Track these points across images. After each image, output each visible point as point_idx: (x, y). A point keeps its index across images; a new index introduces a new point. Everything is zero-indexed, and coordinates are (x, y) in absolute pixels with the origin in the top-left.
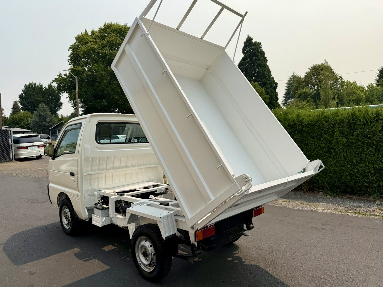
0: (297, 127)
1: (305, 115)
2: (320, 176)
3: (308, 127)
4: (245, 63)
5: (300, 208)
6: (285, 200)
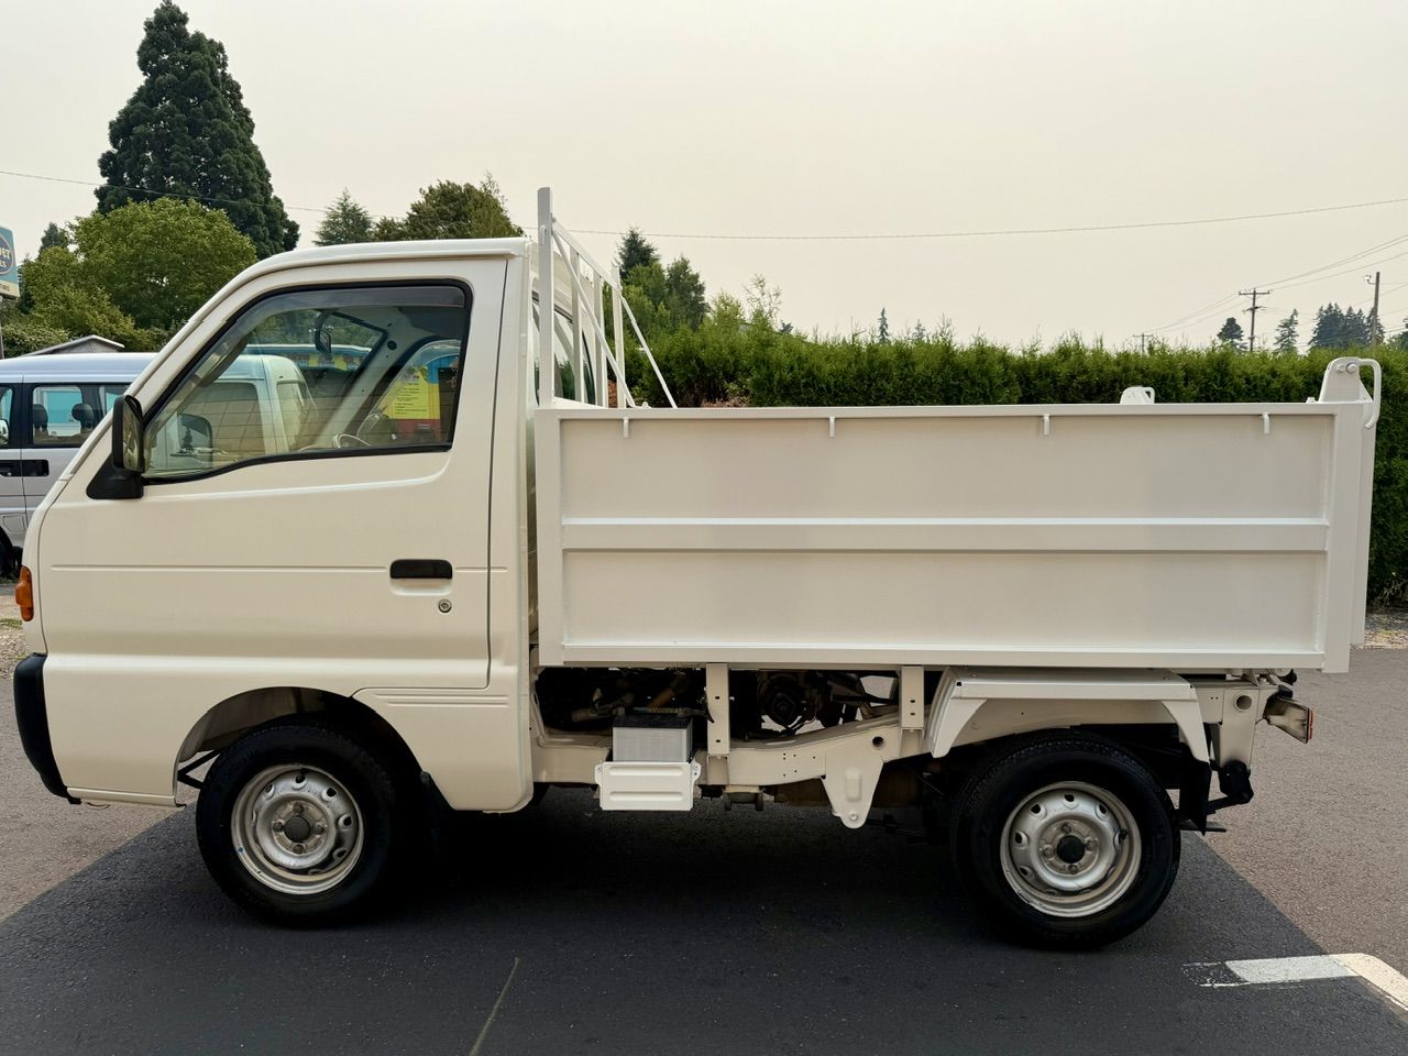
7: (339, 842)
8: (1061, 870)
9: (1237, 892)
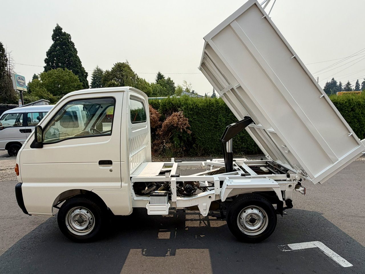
7: (90, 223)
8: (251, 225)
9: (290, 226)
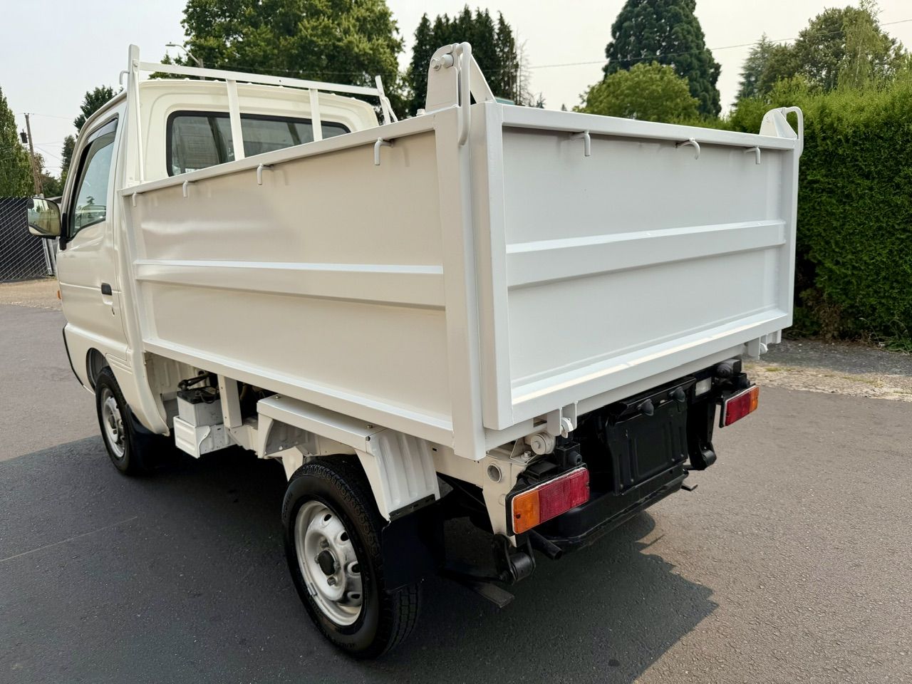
0: (817, 146)
1: (844, 108)
2: (882, 294)
3: (855, 144)
4: (635, 12)
5: (828, 390)
6: (774, 365)
